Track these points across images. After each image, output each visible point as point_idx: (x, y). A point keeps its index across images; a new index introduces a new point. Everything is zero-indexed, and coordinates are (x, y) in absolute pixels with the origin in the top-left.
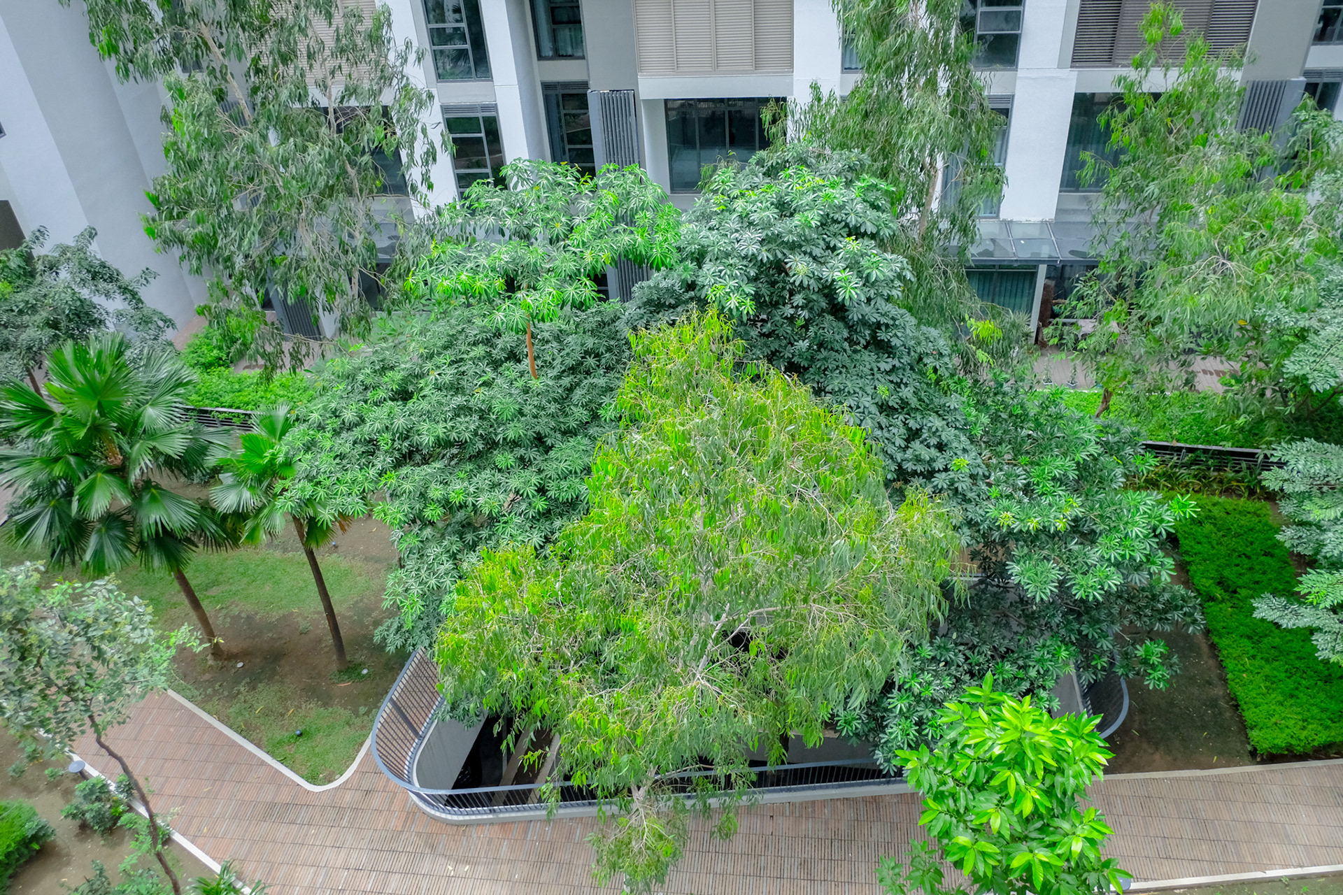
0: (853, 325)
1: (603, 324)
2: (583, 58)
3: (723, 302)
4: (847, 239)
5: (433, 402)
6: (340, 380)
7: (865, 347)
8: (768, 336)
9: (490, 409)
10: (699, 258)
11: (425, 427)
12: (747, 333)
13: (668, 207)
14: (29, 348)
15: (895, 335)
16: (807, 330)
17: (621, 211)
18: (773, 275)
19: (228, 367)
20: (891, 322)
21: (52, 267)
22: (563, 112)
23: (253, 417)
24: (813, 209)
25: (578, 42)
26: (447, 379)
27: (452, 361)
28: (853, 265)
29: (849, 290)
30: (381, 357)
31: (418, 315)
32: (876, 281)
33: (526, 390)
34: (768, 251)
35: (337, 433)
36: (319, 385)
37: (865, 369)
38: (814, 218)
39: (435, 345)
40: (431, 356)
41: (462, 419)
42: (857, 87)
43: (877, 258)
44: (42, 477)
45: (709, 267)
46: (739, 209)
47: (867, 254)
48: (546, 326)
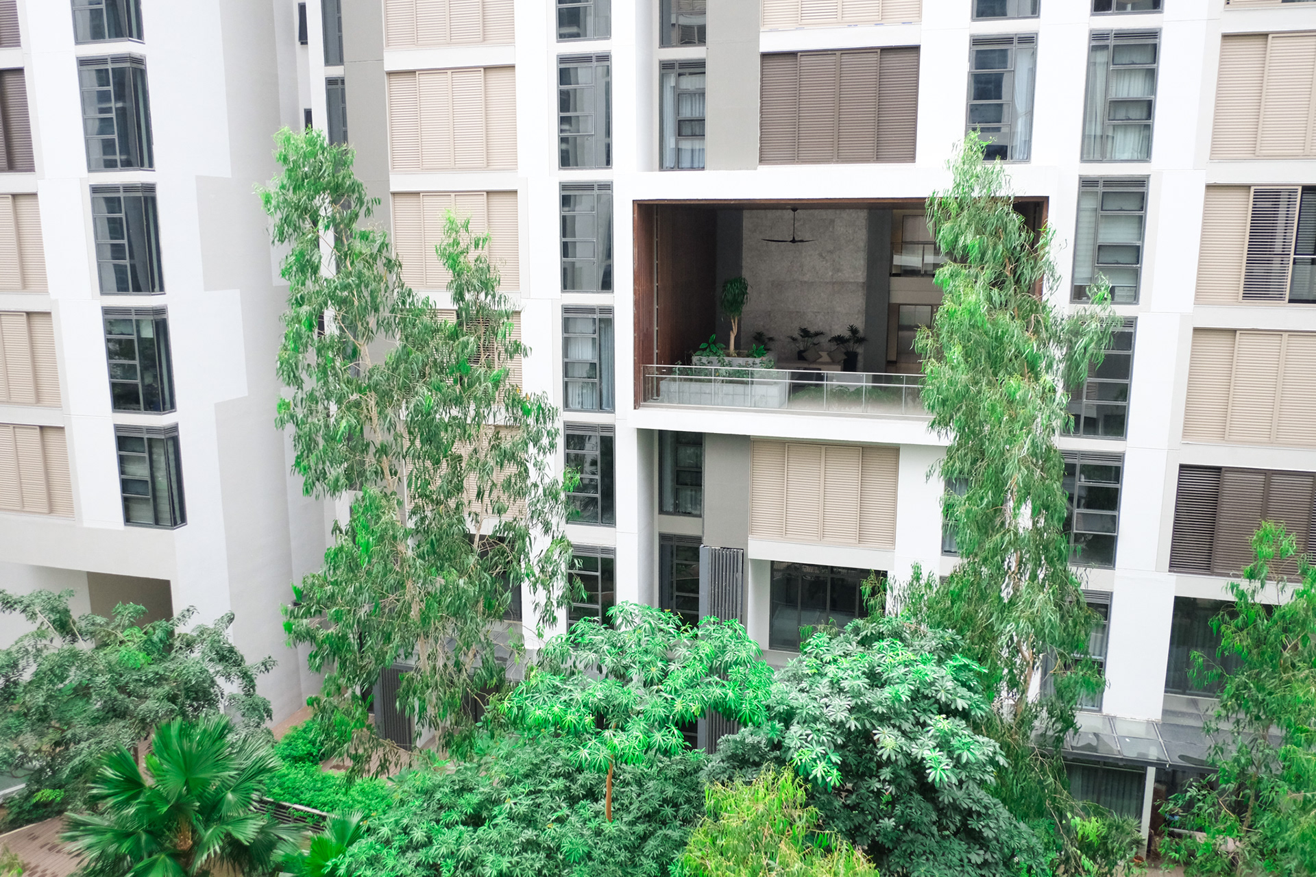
0: (943, 809)
1: (684, 774)
2: (700, 516)
3: (808, 767)
4: (937, 717)
5: (504, 833)
6: (417, 795)
7: (955, 834)
8: (852, 808)
9: (559, 847)
10: (787, 718)
11: (490, 857)
12: (830, 803)
13: (763, 665)
14: (143, 720)
15: (987, 826)
16: (894, 807)
17: (716, 663)
18: (861, 744)
19: (317, 764)
20: (984, 811)
21: (189, 645)
22: (675, 561)
23: (328, 820)
24: (903, 682)
25: (697, 501)
26: (522, 809)
27: (530, 791)
28: (943, 744)
29: (939, 770)
30: (462, 777)
31: (507, 738)
32: (967, 763)
33: (598, 833)
34: (856, 719)
35: (403, 851)
36: (398, 796)
37: (954, 859)
38: (904, 692)
39: (516, 772)
40: (510, 783)
41: (528, 855)
42: (955, 571)
43: (968, 739)
44: (111, 849)
45: (795, 729)
46: (830, 675)
47: (957, 734)
48: (629, 768)
